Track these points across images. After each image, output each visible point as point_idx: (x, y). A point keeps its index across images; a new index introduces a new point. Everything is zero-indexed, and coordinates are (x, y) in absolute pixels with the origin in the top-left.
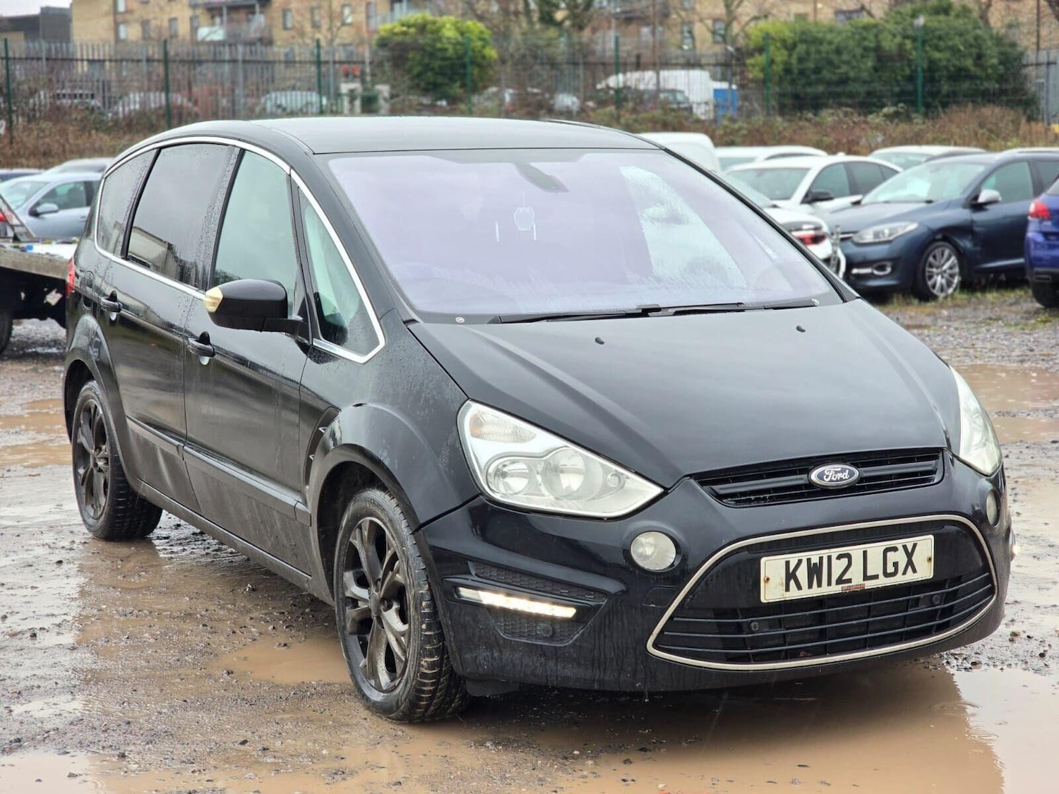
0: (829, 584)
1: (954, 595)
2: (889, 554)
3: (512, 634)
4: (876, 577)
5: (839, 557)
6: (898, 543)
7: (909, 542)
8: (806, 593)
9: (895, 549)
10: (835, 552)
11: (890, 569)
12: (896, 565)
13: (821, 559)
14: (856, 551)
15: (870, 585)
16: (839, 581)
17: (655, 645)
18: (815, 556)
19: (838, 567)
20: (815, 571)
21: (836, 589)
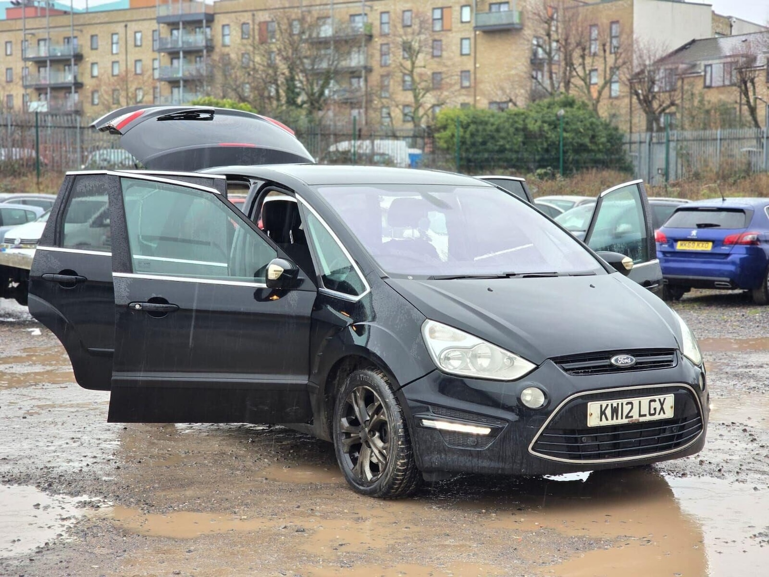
0: (622, 418)
1: (683, 428)
2: (652, 403)
3: (454, 444)
4: (645, 415)
5: (627, 404)
6: (656, 397)
7: (662, 397)
8: (610, 422)
9: (654, 401)
10: (625, 401)
11: (652, 412)
12: (655, 409)
13: (618, 404)
14: (635, 401)
15: (642, 419)
16: (627, 417)
17: (533, 449)
18: (615, 403)
19: (627, 409)
20: (615, 411)
21: (625, 421)
